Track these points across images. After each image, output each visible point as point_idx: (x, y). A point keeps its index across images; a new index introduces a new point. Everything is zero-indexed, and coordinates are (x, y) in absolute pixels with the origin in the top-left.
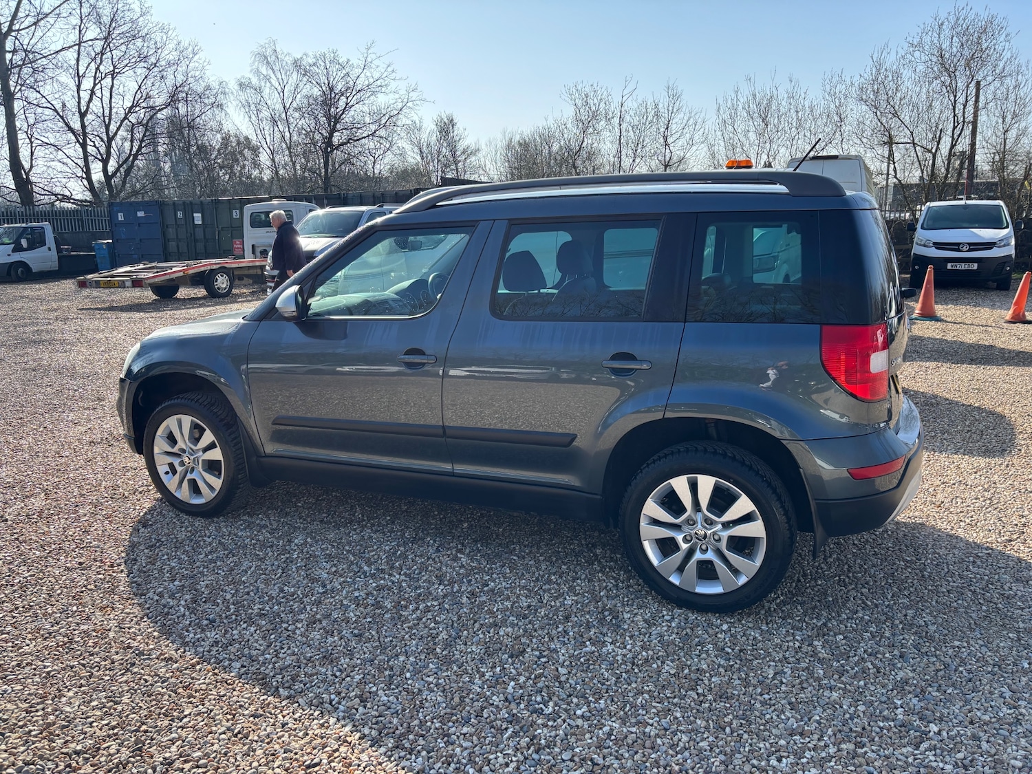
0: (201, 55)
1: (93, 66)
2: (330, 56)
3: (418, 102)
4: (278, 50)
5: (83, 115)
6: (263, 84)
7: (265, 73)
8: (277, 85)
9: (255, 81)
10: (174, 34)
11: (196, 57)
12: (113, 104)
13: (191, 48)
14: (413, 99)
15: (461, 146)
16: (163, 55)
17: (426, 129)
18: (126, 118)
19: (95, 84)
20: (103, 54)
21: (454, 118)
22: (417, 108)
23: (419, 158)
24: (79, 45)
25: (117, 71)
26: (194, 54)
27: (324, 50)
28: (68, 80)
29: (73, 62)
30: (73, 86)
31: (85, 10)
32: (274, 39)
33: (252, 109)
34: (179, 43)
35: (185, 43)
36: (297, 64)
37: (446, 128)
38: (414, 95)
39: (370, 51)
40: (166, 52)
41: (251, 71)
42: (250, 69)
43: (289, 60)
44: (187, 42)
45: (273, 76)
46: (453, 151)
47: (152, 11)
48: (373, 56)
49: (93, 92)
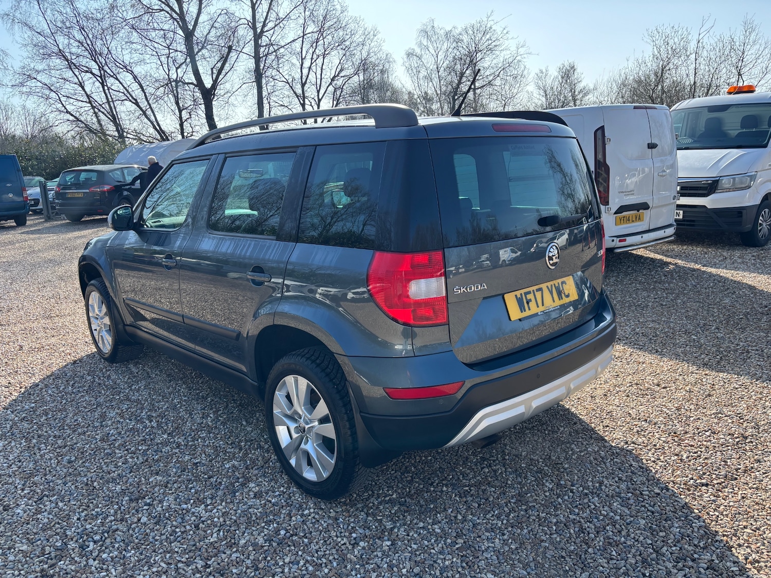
0: (379, 36)
1: (311, 51)
2: (477, 26)
3: (525, 56)
4: (436, 25)
5: (303, 85)
6: (423, 53)
7: (425, 44)
8: (433, 52)
9: (418, 51)
10: (363, 23)
11: (376, 38)
12: (323, 76)
13: (372, 32)
14: (521, 53)
15: (579, 87)
16: (355, 39)
17: (551, 76)
18: (331, 84)
19: (312, 64)
20: (317, 42)
21: (576, 64)
22: (524, 60)
23: (544, 99)
24: (303, 37)
25: (326, 53)
26: (375, 36)
27: (473, 22)
28: (296, 61)
29: (299, 50)
30: (299, 65)
31: (307, 13)
32: (433, 18)
33: (414, 72)
34: (365, 29)
35: (369, 29)
36: (447, 35)
37: (568, 74)
38: (522, 51)
39: (490, 19)
40: (357, 37)
41: (416, 43)
42: (415, 42)
43: (442, 32)
44: (370, 28)
45: (431, 46)
46: (572, 91)
47: (349, 9)
48: (492, 23)
49: (310, 68)
